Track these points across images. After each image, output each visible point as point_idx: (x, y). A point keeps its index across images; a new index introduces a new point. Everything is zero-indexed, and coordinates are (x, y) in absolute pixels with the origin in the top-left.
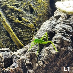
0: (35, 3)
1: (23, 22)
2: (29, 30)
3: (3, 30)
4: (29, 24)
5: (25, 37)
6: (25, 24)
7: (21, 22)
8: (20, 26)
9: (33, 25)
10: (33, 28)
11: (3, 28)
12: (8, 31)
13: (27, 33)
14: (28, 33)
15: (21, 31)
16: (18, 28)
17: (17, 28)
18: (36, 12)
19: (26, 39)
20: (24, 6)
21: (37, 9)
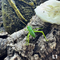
1: (25, 1)
2: (30, 7)
3: (9, 7)
4: (30, 2)
5: (26, 13)
8: (23, 4)
9: (33, 3)
10: (33, 6)
11: (9, 5)
12: (13, 8)
14: (29, 10)
15: (24, 8)
17: (20, 5)
19: (27, 15)
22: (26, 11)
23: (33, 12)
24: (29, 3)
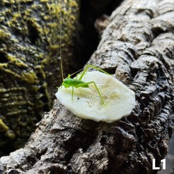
0: (43, 14)
1: (8, 67)
6: (14, 73)
9: (35, 75)
10: (35, 84)
13: (17, 96)
14: (21, 97)
15: (4, 90)
18: (46, 40)
20: (14, 22)
21: (47, 33)
22: (12, 101)
23: (33, 104)
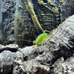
2: (52, 15)
3: (25, 10)
5: (46, 21)
7: (45, 5)
8: (43, 9)
11: (25, 8)
12: (30, 13)
16: (41, 10)
19: (47, 24)
24: (51, 9)
